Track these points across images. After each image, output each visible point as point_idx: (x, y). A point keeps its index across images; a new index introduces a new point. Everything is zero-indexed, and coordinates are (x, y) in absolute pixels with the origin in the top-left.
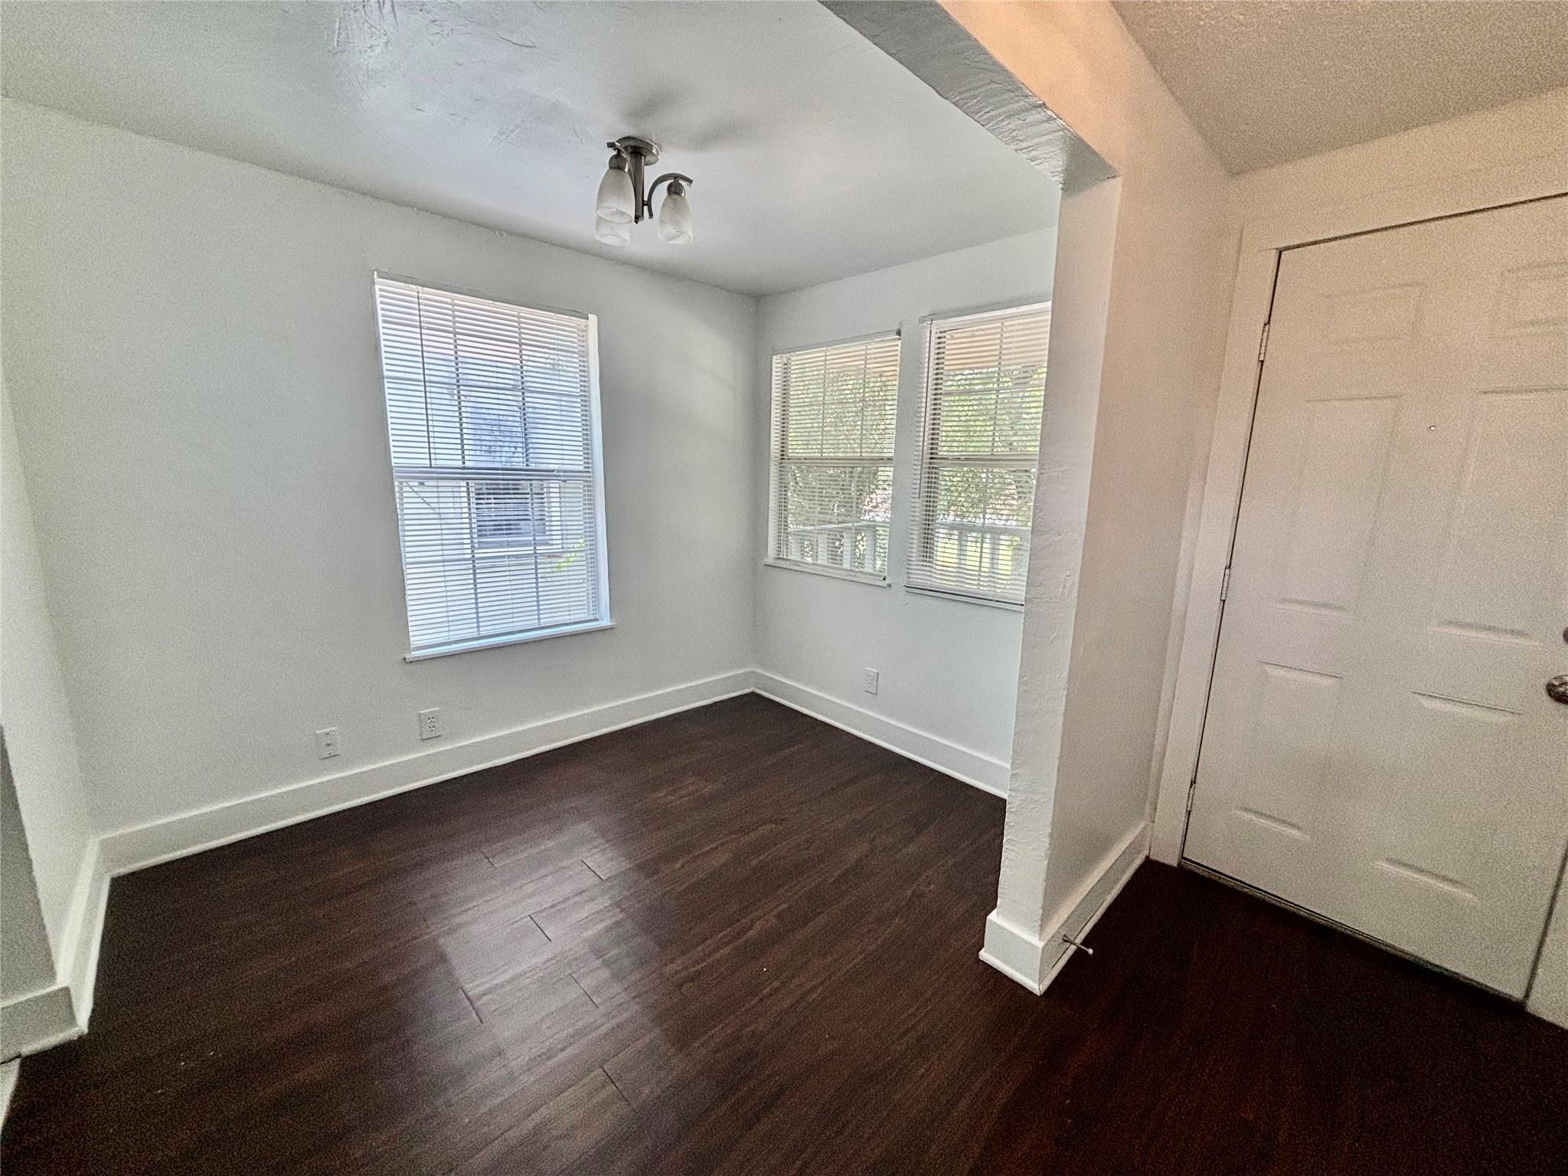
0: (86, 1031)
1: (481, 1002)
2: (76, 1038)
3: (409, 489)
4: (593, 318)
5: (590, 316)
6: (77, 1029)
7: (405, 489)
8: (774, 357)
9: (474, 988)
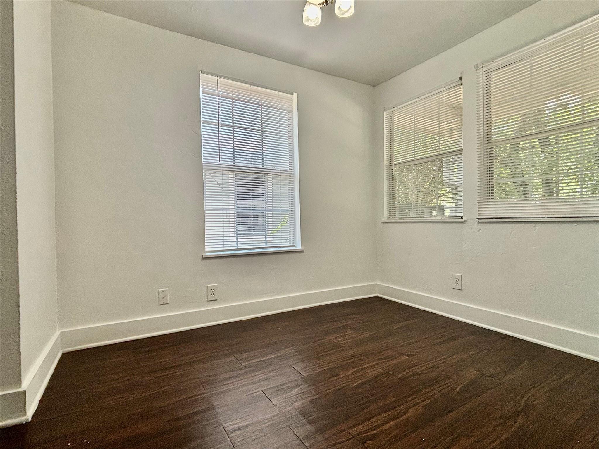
0: (30, 420)
1: (233, 435)
2: (24, 423)
3: (209, 174)
4: (295, 94)
5: (294, 93)
6: (26, 417)
7: (207, 174)
8: (385, 113)
9: (228, 426)
